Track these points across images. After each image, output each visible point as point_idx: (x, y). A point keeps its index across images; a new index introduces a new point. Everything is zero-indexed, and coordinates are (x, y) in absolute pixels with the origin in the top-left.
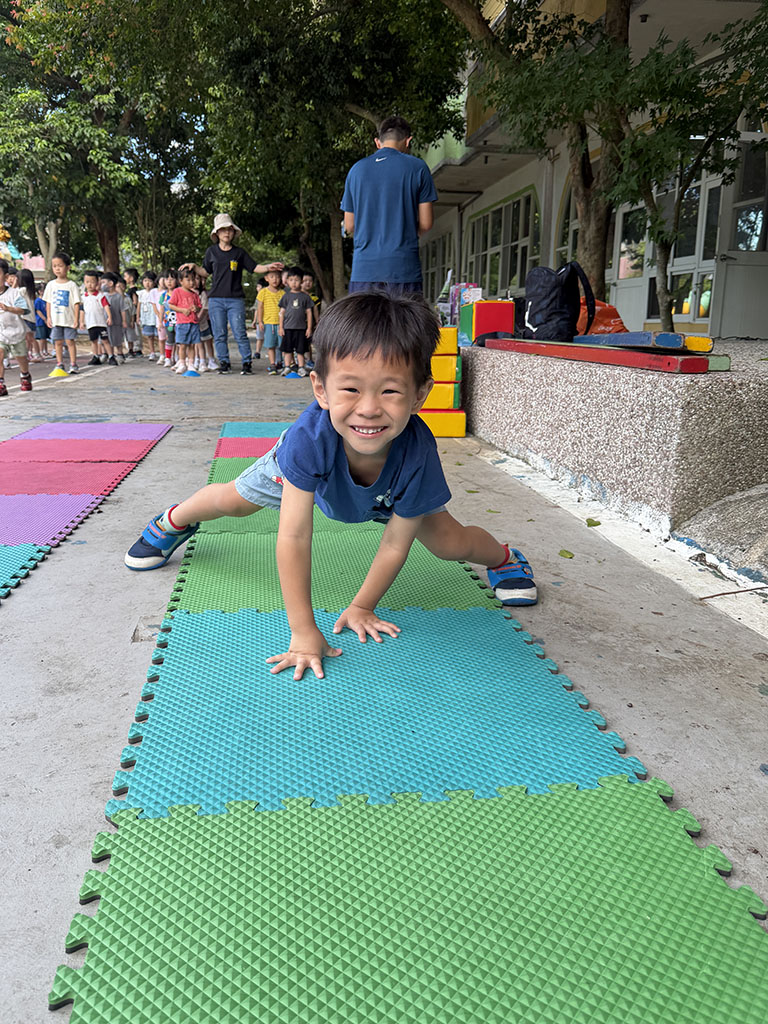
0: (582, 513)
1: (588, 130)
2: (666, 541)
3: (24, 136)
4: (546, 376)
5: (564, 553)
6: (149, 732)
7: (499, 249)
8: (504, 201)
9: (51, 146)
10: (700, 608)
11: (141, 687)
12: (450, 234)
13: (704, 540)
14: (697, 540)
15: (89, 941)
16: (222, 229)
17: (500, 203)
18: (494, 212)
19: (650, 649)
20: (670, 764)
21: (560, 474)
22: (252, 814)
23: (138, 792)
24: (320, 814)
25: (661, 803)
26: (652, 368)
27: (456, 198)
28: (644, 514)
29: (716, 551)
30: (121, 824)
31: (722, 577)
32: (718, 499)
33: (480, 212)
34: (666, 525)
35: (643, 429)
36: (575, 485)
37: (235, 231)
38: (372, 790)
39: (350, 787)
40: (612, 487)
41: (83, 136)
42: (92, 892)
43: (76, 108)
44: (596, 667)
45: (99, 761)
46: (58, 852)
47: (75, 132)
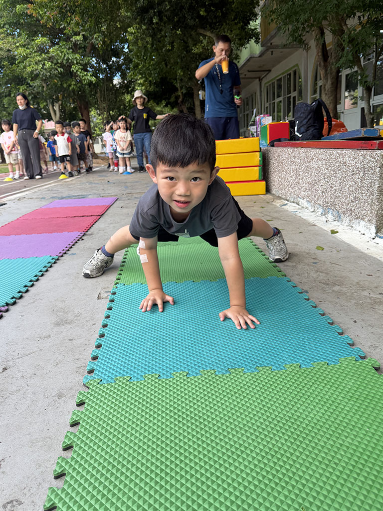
0: (328, 228)
1: (325, 31)
2: (374, 239)
3: (39, 61)
4: (307, 158)
5: (319, 248)
6: (105, 342)
7: (281, 99)
8: (283, 74)
9: (53, 65)
11: (102, 320)
12: (255, 93)
15: (74, 445)
16: (138, 98)
17: (280, 75)
18: (278, 80)
19: (366, 293)
20: (377, 350)
21: (316, 209)
22: (157, 380)
23: (99, 371)
24: (191, 380)
25: (374, 371)
26: (362, 148)
27: (258, 74)
28: (361, 226)
30: (91, 387)
33: (269, 82)
34: (373, 230)
35: (359, 180)
36: (324, 214)
37: (144, 98)
38: (218, 367)
39: (206, 366)
40: (344, 213)
41: (68, 59)
43: (64, 45)
44: (336, 303)
45: (81, 357)
46: (60, 401)
47: (65, 57)
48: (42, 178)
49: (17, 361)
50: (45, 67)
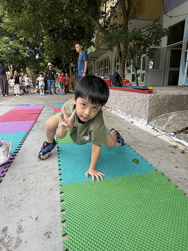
0: (130, 120)
2: (146, 125)
3: (6, 47)
4: (120, 94)
5: (128, 128)
6: (62, 168)
7: (102, 69)
8: (103, 59)
9: (11, 49)
10: (156, 138)
12: (92, 66)
13: (154, 125)
14: (153, 125)
15: (65, 209)
16: (49, 65)
17: (102, 60)
18: (101, 62)
19: (149, 146)
20: (159, 167)
21: (123, 113)
22: (88, 183)
23: (64, 180)
25: (162, 175)
26: (141, 93)
27: (94, 59)
28: (142, 120)
29: (157, 127)
30: (64, 186)
31: (158, 132)
32: (156, 117)
33: (98, 62)
34: (146, 122)
35: (141, 104)
36: (127, 115)
37: (52, 66)
38: (109, 176)
40: (135, 115)
41: (18, 47)
42: (62, 200)
43: (16, 41)
44: (141, 150)
45: (53, 173)
46: (52, 192)
47: (16, 46)
48: (8, 96)
49: (28, 176)
50: (8, 49)
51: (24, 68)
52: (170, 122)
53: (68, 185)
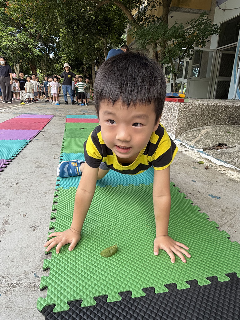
1: (158, 45)
3: (10, 40)
9: (18, 43)
10: (181, 153)
13: (182, 140)
14: (181, 140)
23: (62, 185)
25: (173, 186)
29: (185, 142)
30: (59, 190)
31: (186, 148)
32: (186, 131)
34: (174, 137)
41: (26, 41)
42: (56, 201)
43: (24, 33)
46: (46, 195)
47: (24, 40)
49: (22, 180)
50: (13, 44)
51: (34, 69)
52: (201, 137)
53: (64, 189)
